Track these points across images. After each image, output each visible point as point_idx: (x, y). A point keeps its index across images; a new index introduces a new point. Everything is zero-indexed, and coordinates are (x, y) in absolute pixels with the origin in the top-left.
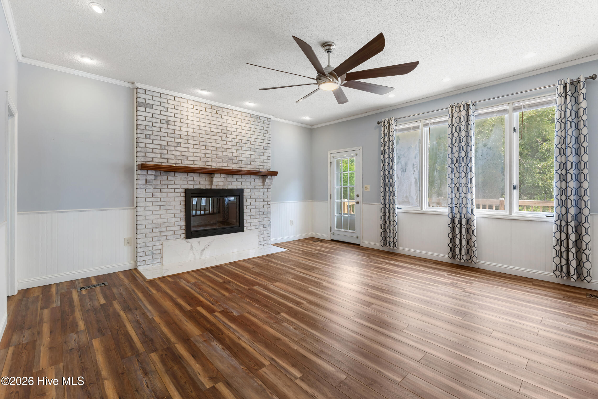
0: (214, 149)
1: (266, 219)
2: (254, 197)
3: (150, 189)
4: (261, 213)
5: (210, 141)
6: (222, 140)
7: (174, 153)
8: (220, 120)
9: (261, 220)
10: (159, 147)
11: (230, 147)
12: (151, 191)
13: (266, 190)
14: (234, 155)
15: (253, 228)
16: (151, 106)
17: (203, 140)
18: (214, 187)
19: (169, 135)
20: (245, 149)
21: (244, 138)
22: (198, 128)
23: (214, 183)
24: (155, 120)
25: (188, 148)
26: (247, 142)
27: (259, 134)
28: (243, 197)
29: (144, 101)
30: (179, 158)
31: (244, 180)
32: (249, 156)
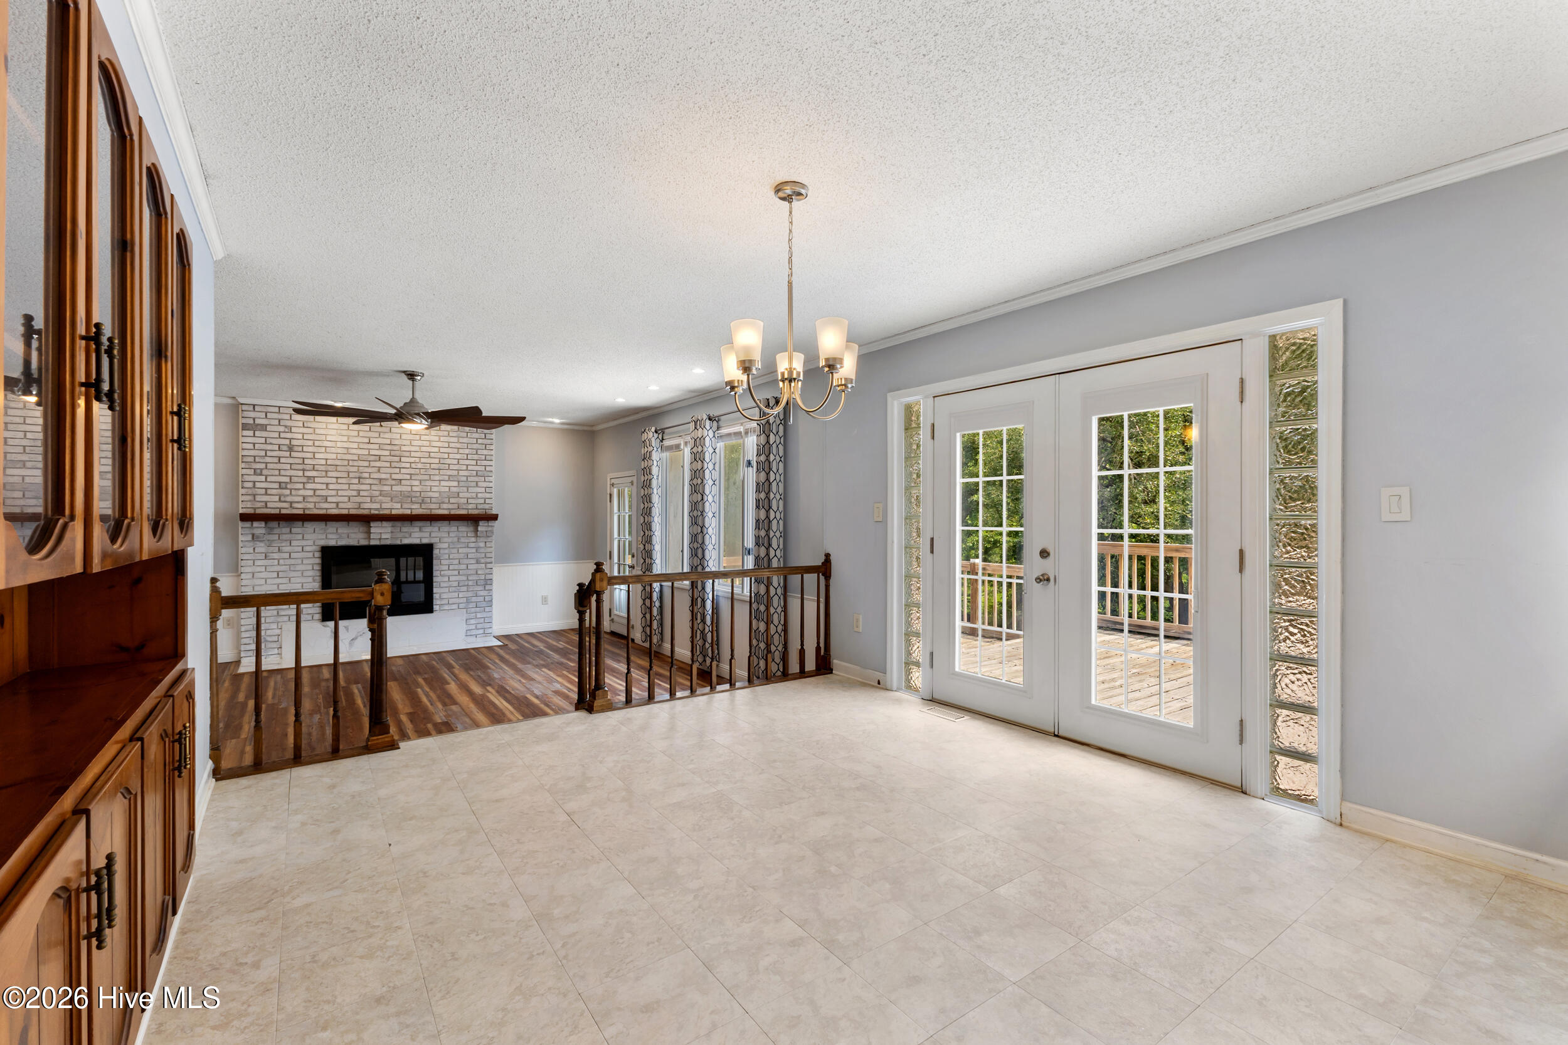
0: (375, 482)
1: (482, 593)
2: (456, 556)
3: (261, 547)
4: (470, 583)
5: (367, 470)
6: (391, 467)
7: (302, 492)
8: (387, 436)
9: (470, 594)
10: (276, 486)
11: (408, 477)
12: (263, 550)
13: (482, 545)
14: (415, 489)
15: (455, 607)
16: (264, 428)
17: (355, 469)
18: (373, 543)
19: (294, 467)
20: (437, 478)
21: (437, 461)
23: (372, 536)
24: (269, 447)
25: (327, 484)
26: (442, 466)
27: (467, 451)
28: (434, 556)
29: (251, 421)
30: (311, 499)
31: (436, 529)
32: (447, 489)
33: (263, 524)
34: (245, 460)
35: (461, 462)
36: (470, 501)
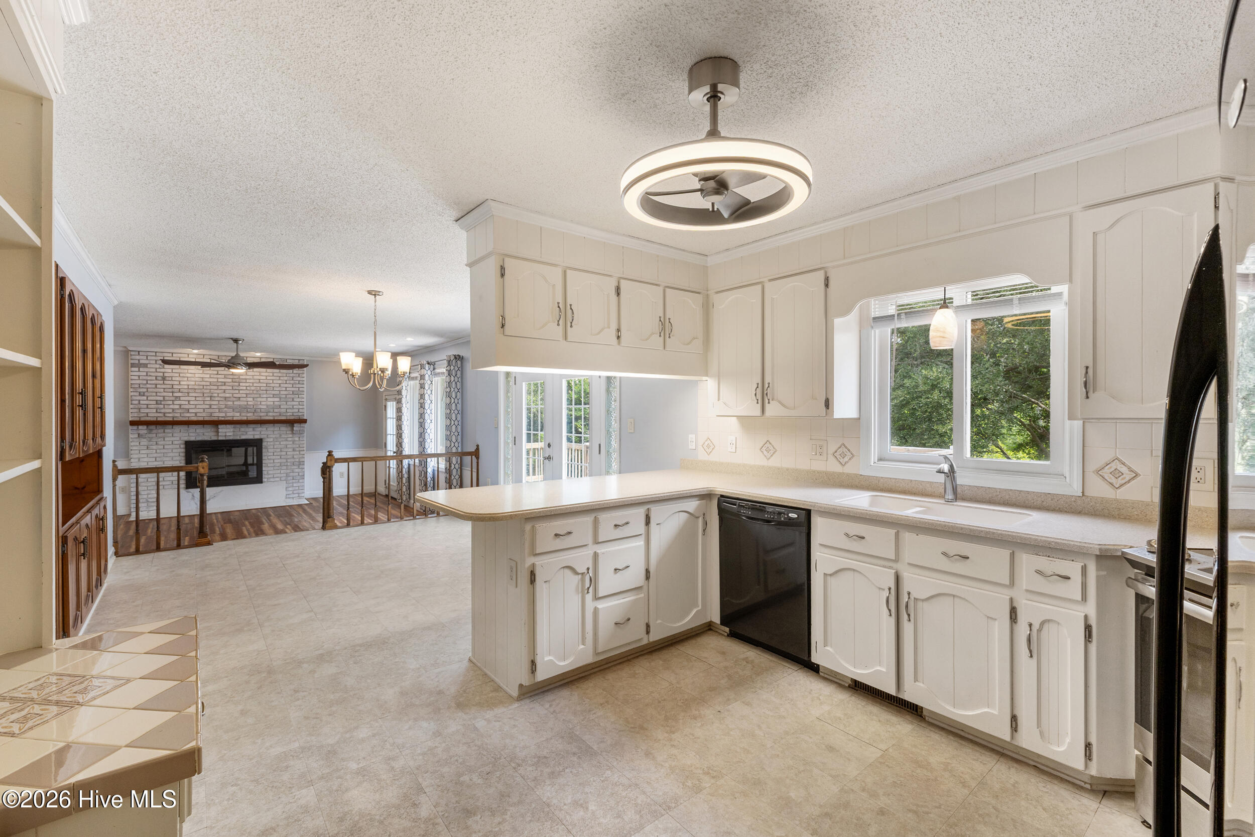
0: (221, 399)
1: (297, 470)
2: (279, 446)
3: (144, 442)
4: (289, 464)
5: (216, 391)
6: (233, 389)
7: (171, 407)
9: (288, 471)
10: (154, 402)
11: (245, 396)
12: (146, 443)
13: (297, 439)
14: (249, 403)
15: (277, 479)
16: (145, 366)
17: (208, 391)
18: (220, 438)
19: (166, 390)
20: (265, 396)
22: (201, 380)
23: (220, 434)
24: (149, 378)
25: (189, 401)
26: (268, 388)
27: (286, 378)
28: (263, 447)
29: (137, 362)
30: (177, 411)
31: (265, 429)
32: (272, 403)
33: (145, 427)
34: (133, 386)
35: (282, 385)
36: (288, 411)
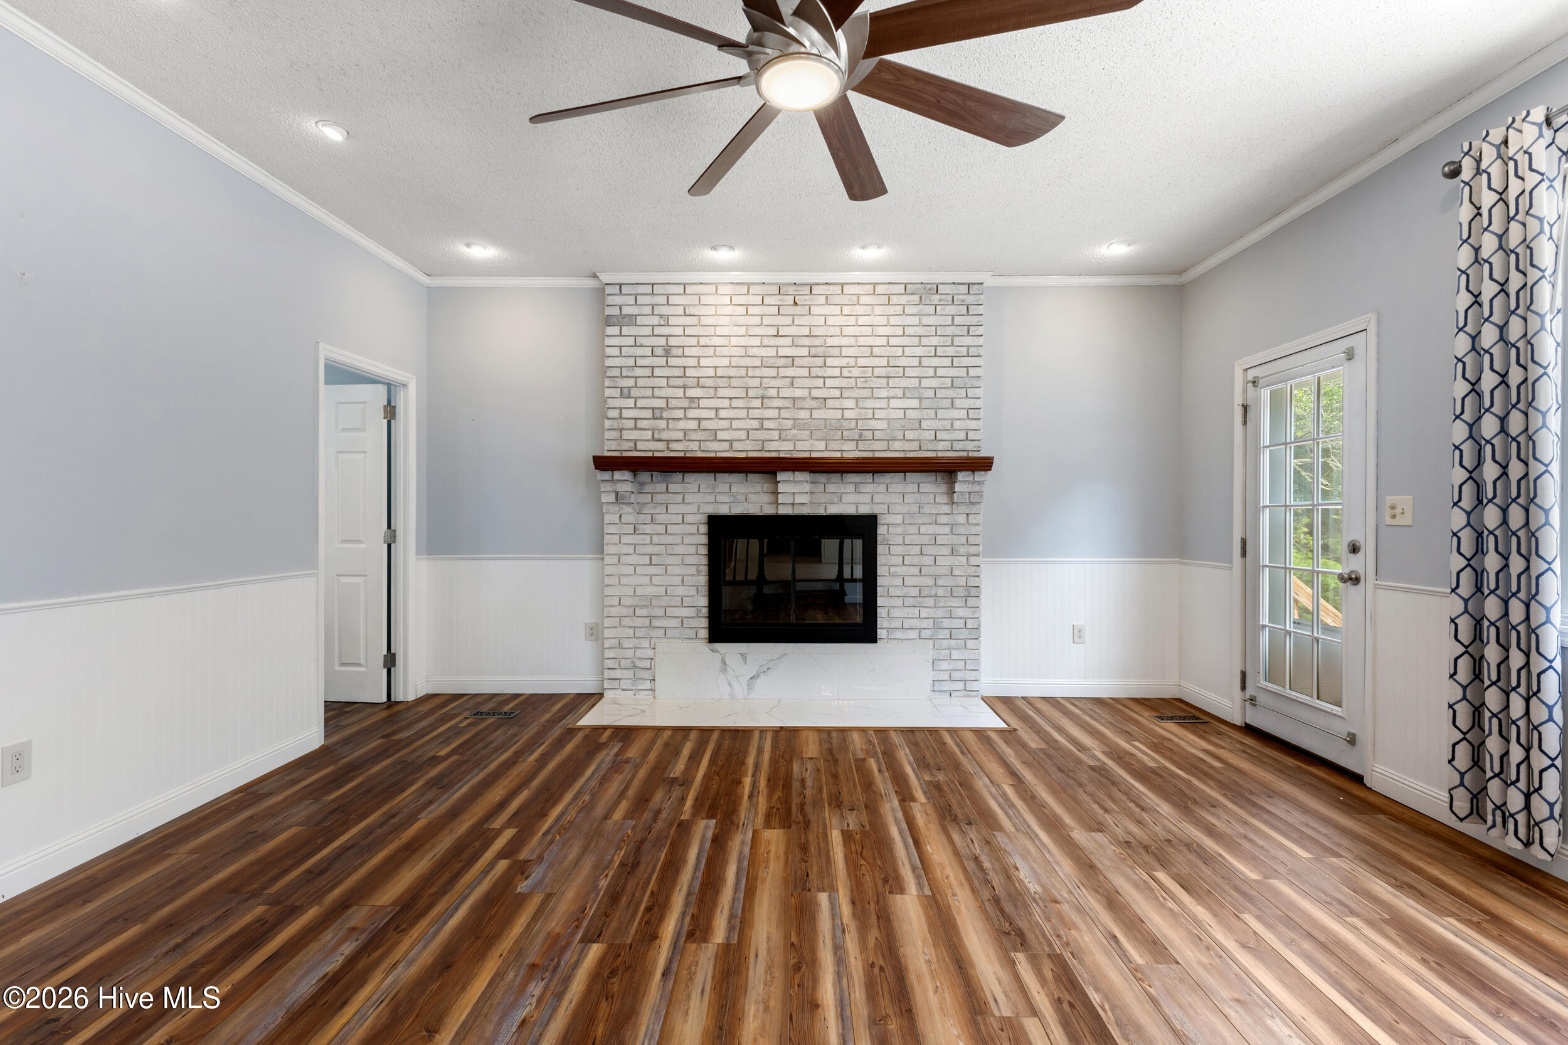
0: (787, 403)
1: (961, 612)
2: (917, 539)
3: (629, 514)
4: (940, 592)
5: (774, 383)
6: (810, 376)
7: (682, 424)
8: (805, 320)
9: (940, 613)
10: (648, 414)
11: (837, 393)
12: (631, 518)
13: (962, 519)
14: (849, 414)
15: (913, 634)
16: (632, 320)
17: (756, 382)
18: (784, 511)
19: (672, 382)
20: (883, 393)
21: (884, 362)
22: (741, 352)
23: (781, 499)
25: (717, 409)
26: (892, 372)
27: (935, 341)
28: (879, 538)
29: (617, 312)
30: (693, 436)
31: (882, 488)
32: (900, 414)
33: (627, 475)
34: (609, 374)
35: (925, 362)
36: (940, 435)
